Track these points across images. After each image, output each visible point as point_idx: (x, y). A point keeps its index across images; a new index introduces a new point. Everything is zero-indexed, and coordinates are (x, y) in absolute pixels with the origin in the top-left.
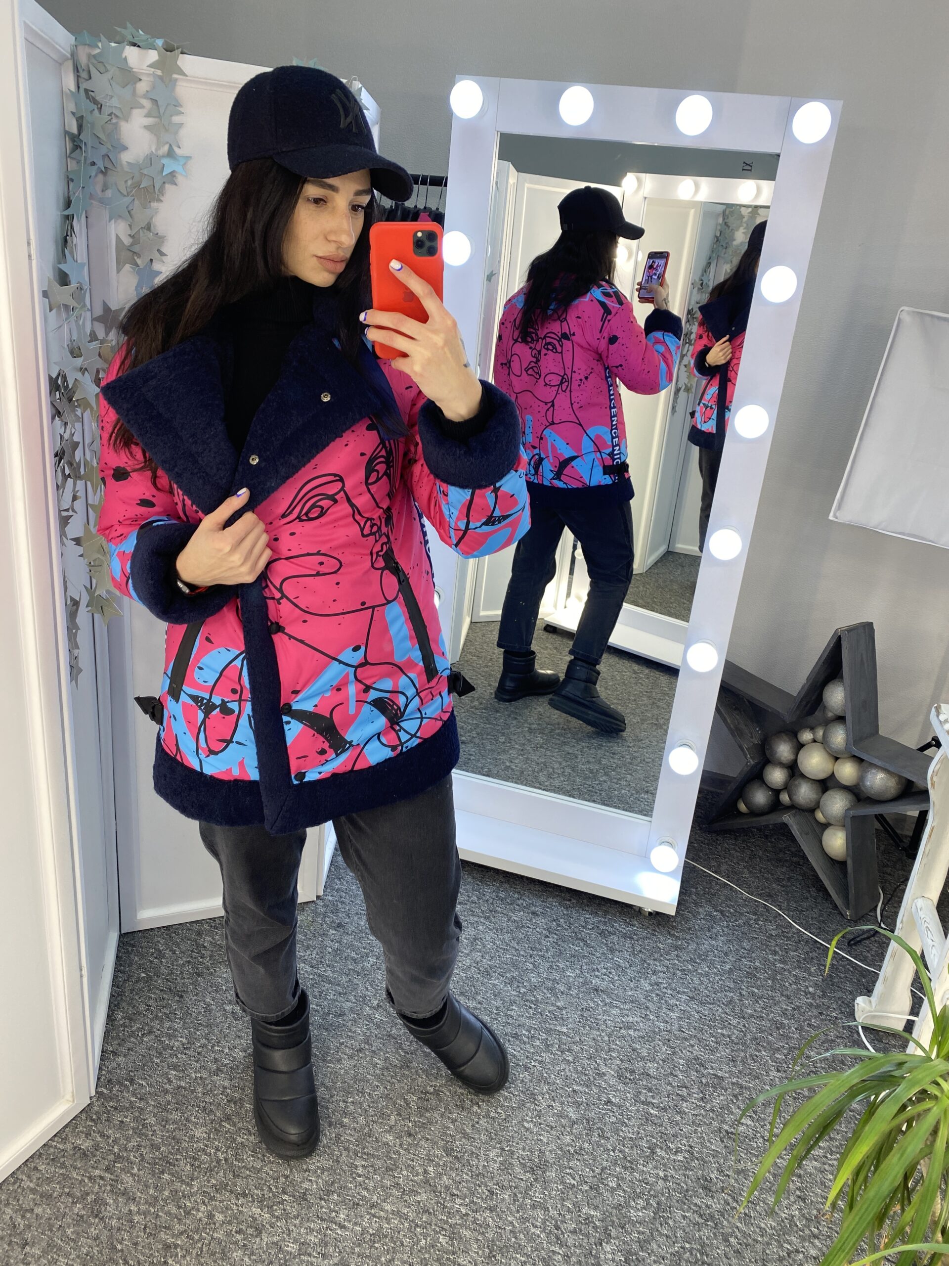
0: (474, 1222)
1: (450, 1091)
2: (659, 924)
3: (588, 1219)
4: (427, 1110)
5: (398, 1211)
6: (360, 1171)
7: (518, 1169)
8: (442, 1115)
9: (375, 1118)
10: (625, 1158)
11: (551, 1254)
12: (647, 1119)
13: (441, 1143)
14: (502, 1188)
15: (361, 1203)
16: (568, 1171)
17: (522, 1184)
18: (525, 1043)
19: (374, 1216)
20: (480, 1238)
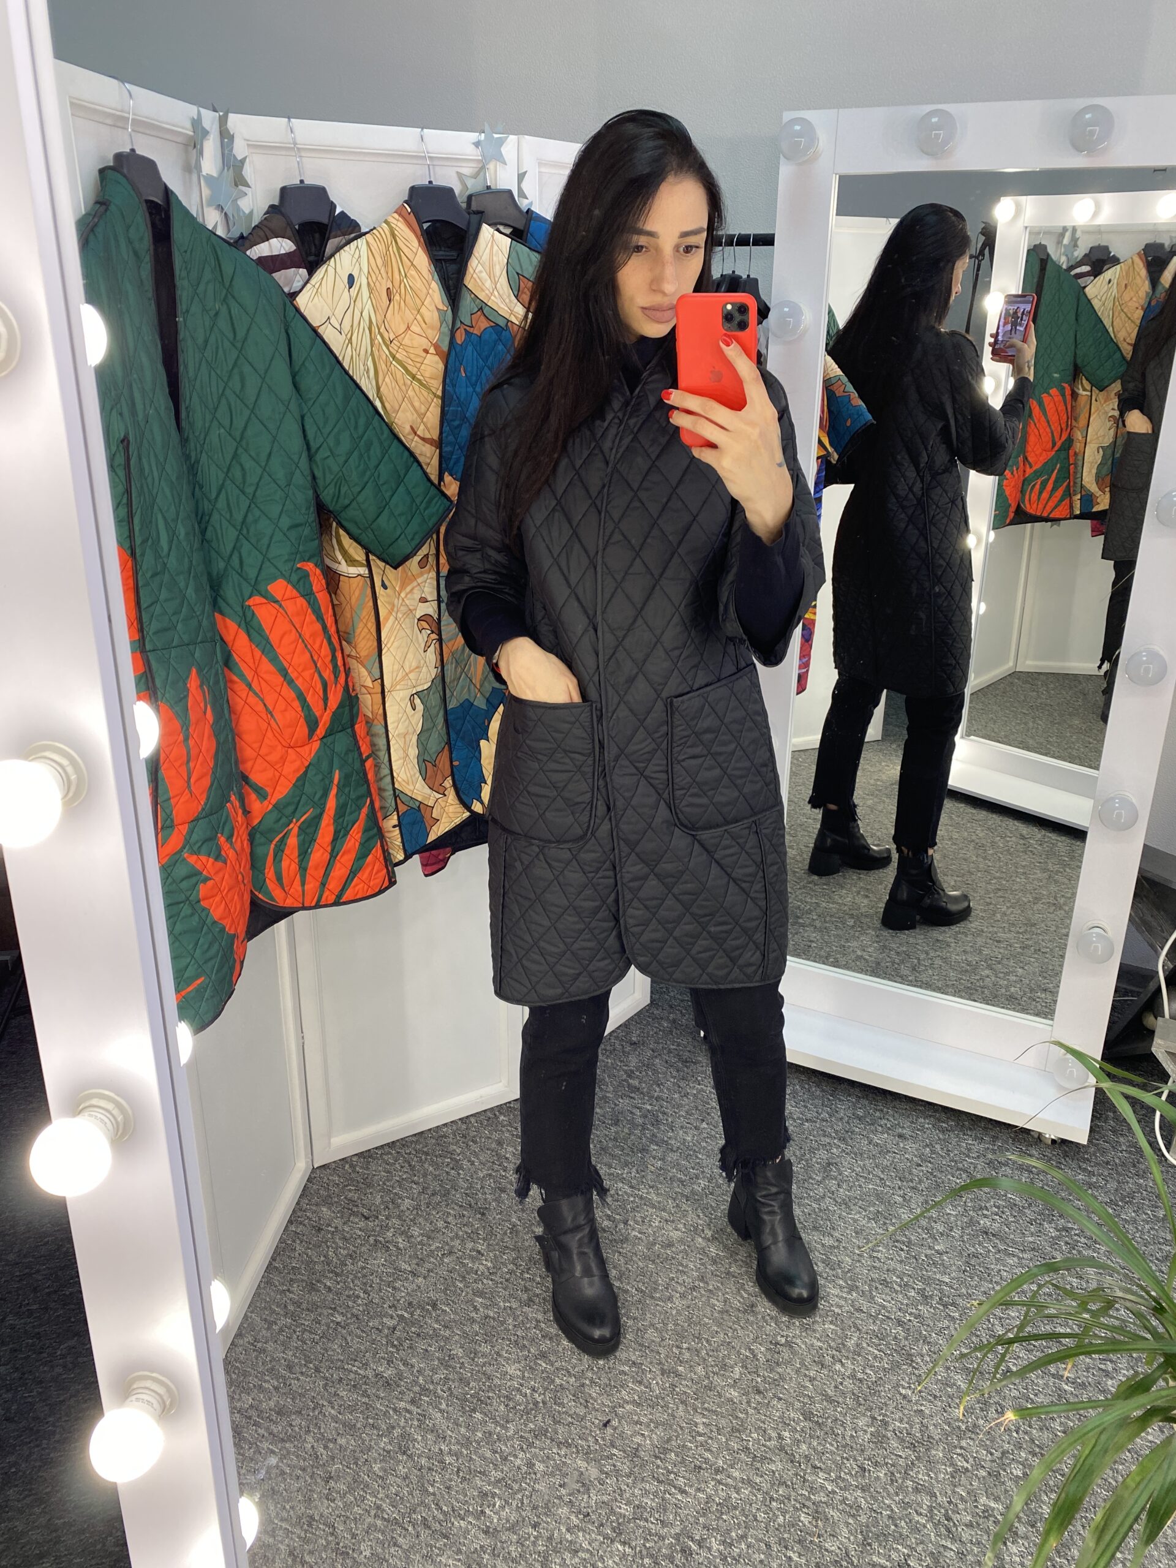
0: (843, 1501)
1: (806, 1343)
2: (1066, 1155)
3: (987, 1513)
4: (778, 1364)
5: (749, 1481)
6: (701, 1429)
7: (894, 1443)
8: (798, 1371)
9: (716, 1369)
10: (1032, 1441)
11: (942, 1550)
12: (1059, 1396)
13: (798, 1405)
14: (876, 1464)
15: (704, 1466)
16: (958, 1451)
17: (901, 1462)
18: (896, 1292)
19: (720, 1482)
20: (851, 1521)
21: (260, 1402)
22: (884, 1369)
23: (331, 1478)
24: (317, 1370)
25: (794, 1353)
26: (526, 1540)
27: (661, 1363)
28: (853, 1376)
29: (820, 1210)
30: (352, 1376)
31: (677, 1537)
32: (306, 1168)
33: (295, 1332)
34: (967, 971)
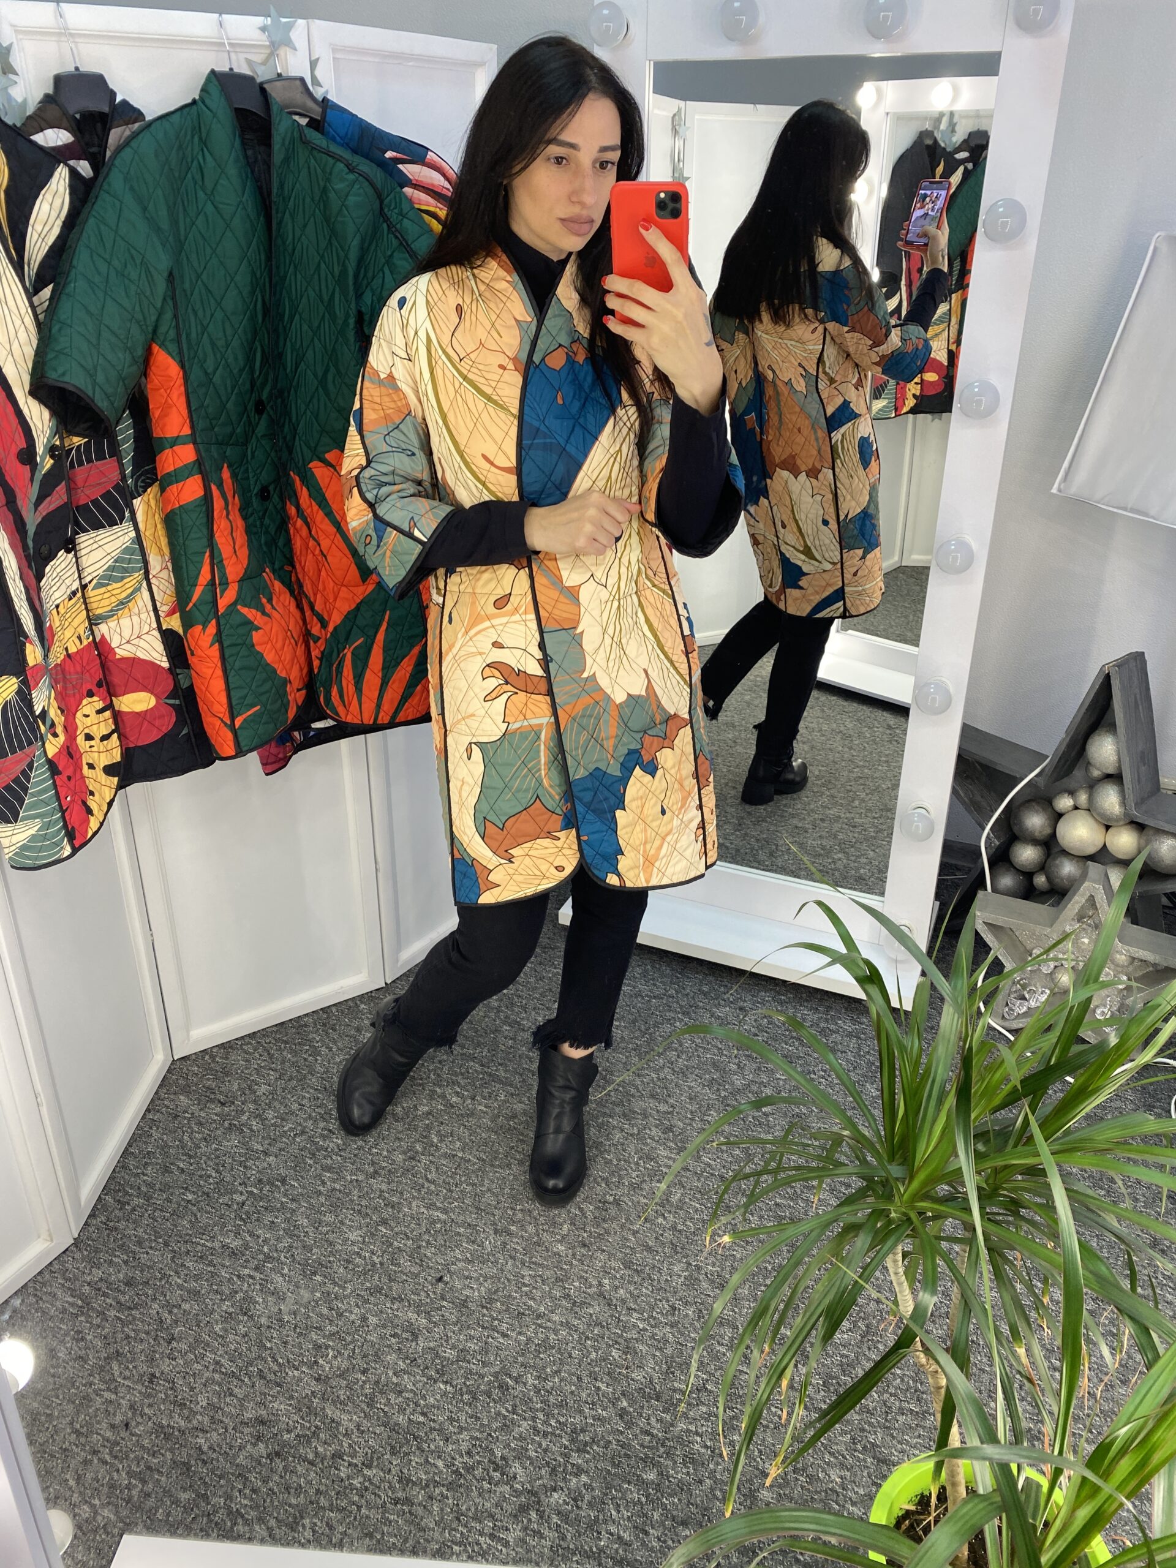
4: (604, 1220)
5: (568, 1323)
6: (527, 1280)
7: (705, 1285)
8: (623, 1226)
9: (546, 1227)
13: (619, 1255)
14: (686, 1303)
15: (527, 1312)
19: (540, 1326)
20: (657, 1353)
21: (110, 1275)
22: (703, 1221)
23: (173, 1339)
24: (166, 1244)
25: (620, 1209)
26: (355, 1384)
27: (495, 1224)
28: (674, 1228)
29: (659, 1079)
30: (200, 1248)
31: (496, 1375)
32: (165, 1061)
33: (147, 1211)
34: (820, 855)
